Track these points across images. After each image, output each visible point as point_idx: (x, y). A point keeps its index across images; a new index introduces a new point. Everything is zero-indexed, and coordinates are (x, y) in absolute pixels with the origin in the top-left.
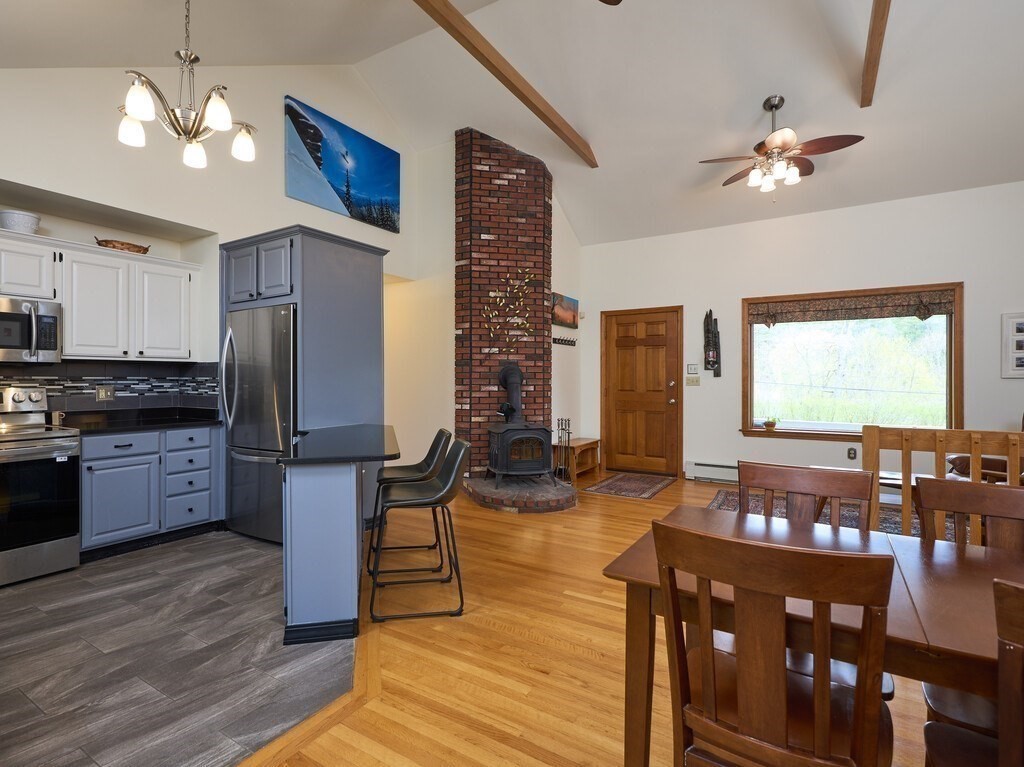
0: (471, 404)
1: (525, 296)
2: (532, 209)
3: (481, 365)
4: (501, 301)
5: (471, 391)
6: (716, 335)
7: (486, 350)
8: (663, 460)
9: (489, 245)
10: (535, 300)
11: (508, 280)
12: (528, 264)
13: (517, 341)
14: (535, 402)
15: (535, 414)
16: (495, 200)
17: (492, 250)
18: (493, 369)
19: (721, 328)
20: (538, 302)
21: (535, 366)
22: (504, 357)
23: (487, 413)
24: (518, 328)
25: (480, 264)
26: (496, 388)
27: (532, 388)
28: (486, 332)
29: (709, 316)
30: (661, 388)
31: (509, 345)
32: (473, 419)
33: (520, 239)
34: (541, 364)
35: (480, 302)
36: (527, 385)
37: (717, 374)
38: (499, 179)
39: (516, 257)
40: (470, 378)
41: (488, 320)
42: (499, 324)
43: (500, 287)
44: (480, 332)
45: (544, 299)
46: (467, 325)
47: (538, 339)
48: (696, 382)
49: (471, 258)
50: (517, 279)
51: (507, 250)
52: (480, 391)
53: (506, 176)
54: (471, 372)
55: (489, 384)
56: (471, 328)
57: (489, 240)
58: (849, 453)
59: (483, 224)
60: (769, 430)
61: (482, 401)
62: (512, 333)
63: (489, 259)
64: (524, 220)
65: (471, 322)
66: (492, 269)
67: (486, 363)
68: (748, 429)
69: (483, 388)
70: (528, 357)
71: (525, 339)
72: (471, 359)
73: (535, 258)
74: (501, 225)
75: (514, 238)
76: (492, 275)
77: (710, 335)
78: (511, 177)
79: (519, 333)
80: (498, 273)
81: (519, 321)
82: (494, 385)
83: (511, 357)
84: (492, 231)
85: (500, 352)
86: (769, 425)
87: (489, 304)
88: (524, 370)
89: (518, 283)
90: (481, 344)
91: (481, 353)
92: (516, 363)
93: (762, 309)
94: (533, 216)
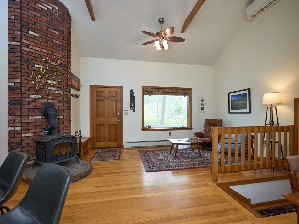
0: (21, 127)
1: (58, 71)
2: (62, 29)
3: (29, 104)
4: (43, 70)
5: (22, 119)
6: (134, 98)
7: (33, 96)
8: (115, 142)
9: (34, 38)
10: (63, 73)
11: (47, 60)
12: (59, 55)
13: (53, 93)
14: (63, 123)
15: (63, 130)
16: (39, 15)
17: (37, 42)
18: (37, 107)
19: (135, 95)
20: (65, 75)
21: (63, 106)
22: (45, 101)
23: (34, 131)
24: (54, 86)
25: (28, 47)
26: (40, 117)
27: (62, 117)
28: (33, 86)
29: (131, 91)
30: (114, 116)
31: (49, 94)
32: (23, 135)
33: (54, 41)
34: (66, 105)
35: (28, 69)
36: (59, 115)
37: (134, 111)
38: (41, 4)
39: (52, 50)
40: (21, 112)
41: (34, 79)
42: (42, 82)
43: (41, 63)
44: (28, 85)
45: (68, 74)
46: (19, 81)
47: (65, 93)
48: (127, 113)
49: (21, 42)
50: (53, 61)
51: (47, 45)
52: (28, 119)
53: (46, 5)
54: (21, 108)
55: (35, 115)
56: (21, 83)
57: (35, 36)
58: (169, 134)
59: (30, 25)
60: (149, 129)
61: (30, 124)
62: (50, 88)
63: (35, 46)
64: (57, 32)
65: (21, 79)
66: (37, 52)
67: (33, 103)
68: (143, 129)
69: (31, 117)
70: (59, 102)
71: (58, 92)
72: (22, 100)
73: (63, 53)
74: (43, 30)
75: (51, 40)
76: (36, 56)
77: (132, 97)
78: (49, 7)
79: (54, 89)
80: (41, 55)
81: (54, 83)
82: (39, 115)
83: (49, 101)
84: (36, 31)
85: (42, 98)
86: (149, 127)
87: (35, 71)
88: (57, 108)
89: (53, 63)
90: (29, 92)
91: (29, 97)
92: (53, 104)
93: (148, 90)
94: (62, 32)
